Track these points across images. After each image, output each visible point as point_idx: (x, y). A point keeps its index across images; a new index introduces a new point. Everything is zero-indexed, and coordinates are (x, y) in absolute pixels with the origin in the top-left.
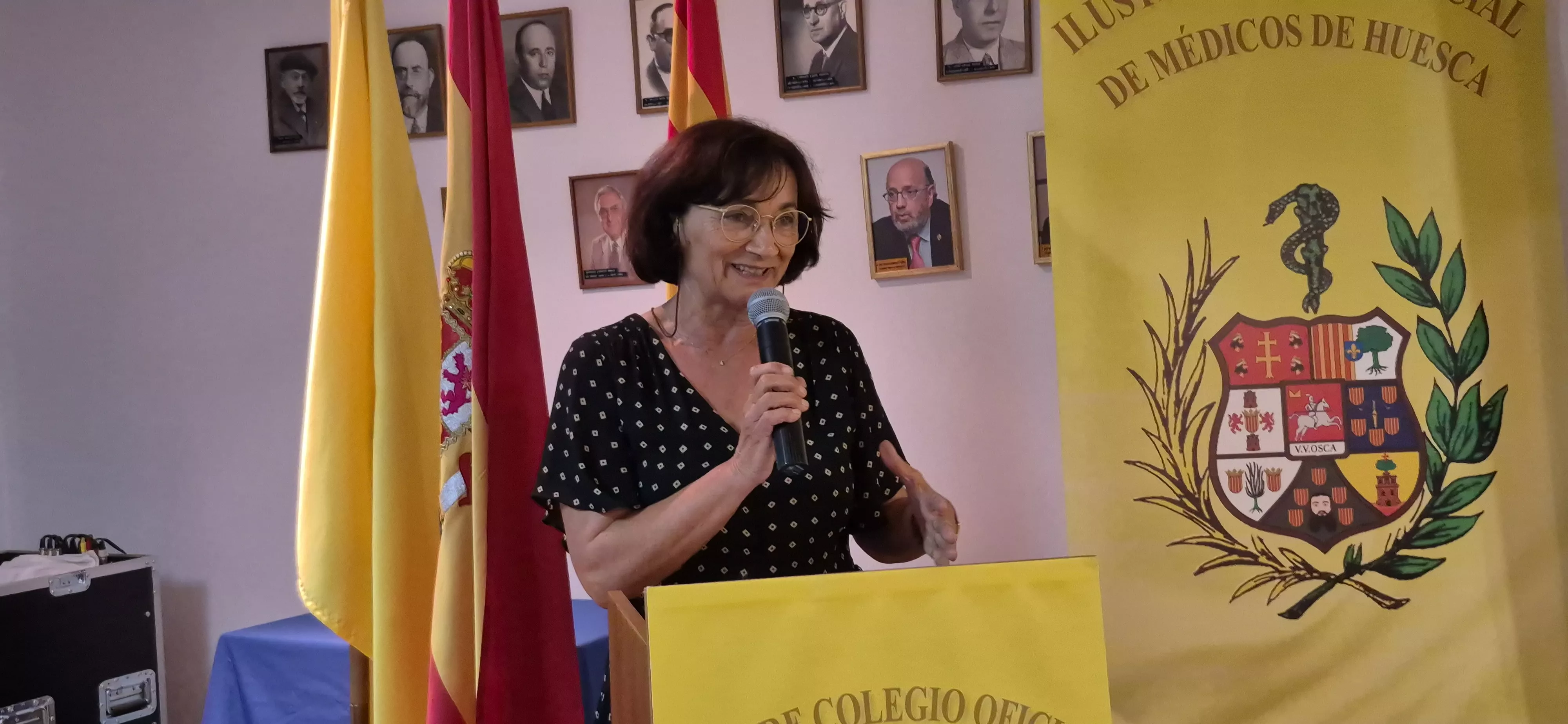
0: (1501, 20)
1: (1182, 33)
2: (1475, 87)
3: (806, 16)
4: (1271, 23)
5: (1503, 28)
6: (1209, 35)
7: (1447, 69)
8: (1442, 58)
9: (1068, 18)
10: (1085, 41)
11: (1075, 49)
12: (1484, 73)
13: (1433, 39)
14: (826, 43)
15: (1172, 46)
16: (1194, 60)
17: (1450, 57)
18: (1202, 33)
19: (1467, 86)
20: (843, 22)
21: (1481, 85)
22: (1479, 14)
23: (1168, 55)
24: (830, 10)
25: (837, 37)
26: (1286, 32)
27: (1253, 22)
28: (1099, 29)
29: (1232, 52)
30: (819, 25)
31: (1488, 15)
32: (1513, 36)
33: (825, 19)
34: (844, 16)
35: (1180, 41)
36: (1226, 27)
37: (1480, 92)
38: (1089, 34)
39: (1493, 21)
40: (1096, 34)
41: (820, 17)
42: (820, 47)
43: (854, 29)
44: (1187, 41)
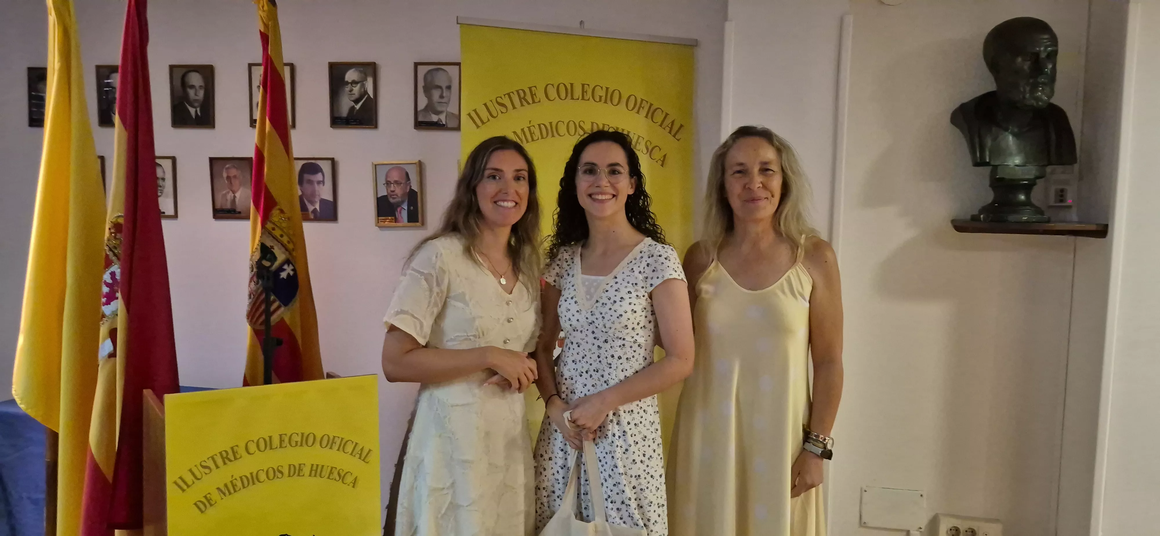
0: (673, 132)
1: (530, 124)
2: (660, 162)
3: (347, 87)
4: (571, 124)
5: (674, 136)
6: (542, 126)
7: (649, 153)
8: (647, 149)
9: (475, 111)
10: (483, 123)
11: (478, 127)
12: (665, 156)
13: (643, 138)
14: (356, 101)
15: (525, 130)
16: (535, 138)
17: (650, 148)
18: (539, 125)
19: (657, 162)
20: (366, 92)
21: (663, 161)
22: (664, 129)
23: (523, 135)
24: (359, 85)
25: (362, 100)
26: (579, 129)
27: (563, 122)
28: (490, 117)
29: (553, 136)
30: (353, 92)
31: (668, 129)
32: (678, 140)
33: (356, 89)
34: (367, 88)
35: (529, 128)
36: (551, 123)
37: (662, 165)
38: (485, 120)
39: (670, 132)
40: (489, 120)
41: (354, 88)
42: (353, 104)
43: (372, 96)
44: (532, 128)
